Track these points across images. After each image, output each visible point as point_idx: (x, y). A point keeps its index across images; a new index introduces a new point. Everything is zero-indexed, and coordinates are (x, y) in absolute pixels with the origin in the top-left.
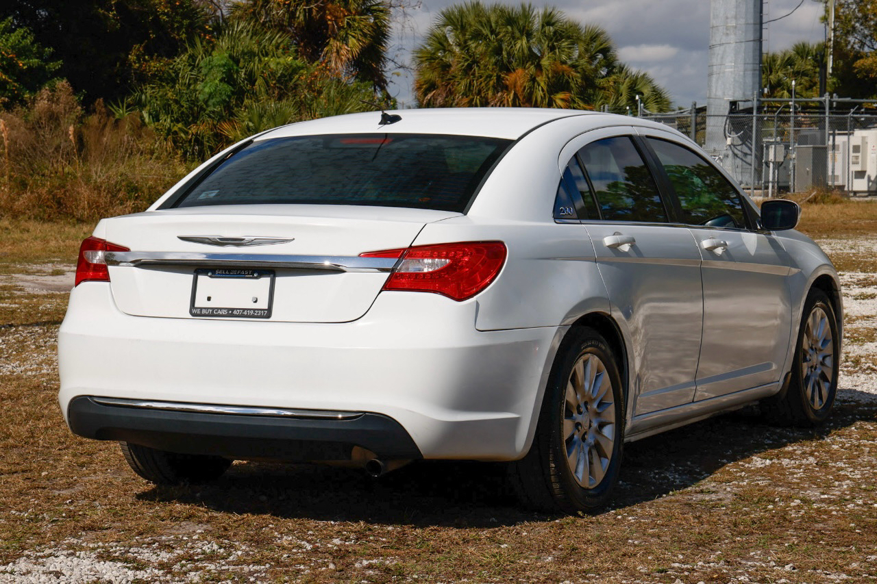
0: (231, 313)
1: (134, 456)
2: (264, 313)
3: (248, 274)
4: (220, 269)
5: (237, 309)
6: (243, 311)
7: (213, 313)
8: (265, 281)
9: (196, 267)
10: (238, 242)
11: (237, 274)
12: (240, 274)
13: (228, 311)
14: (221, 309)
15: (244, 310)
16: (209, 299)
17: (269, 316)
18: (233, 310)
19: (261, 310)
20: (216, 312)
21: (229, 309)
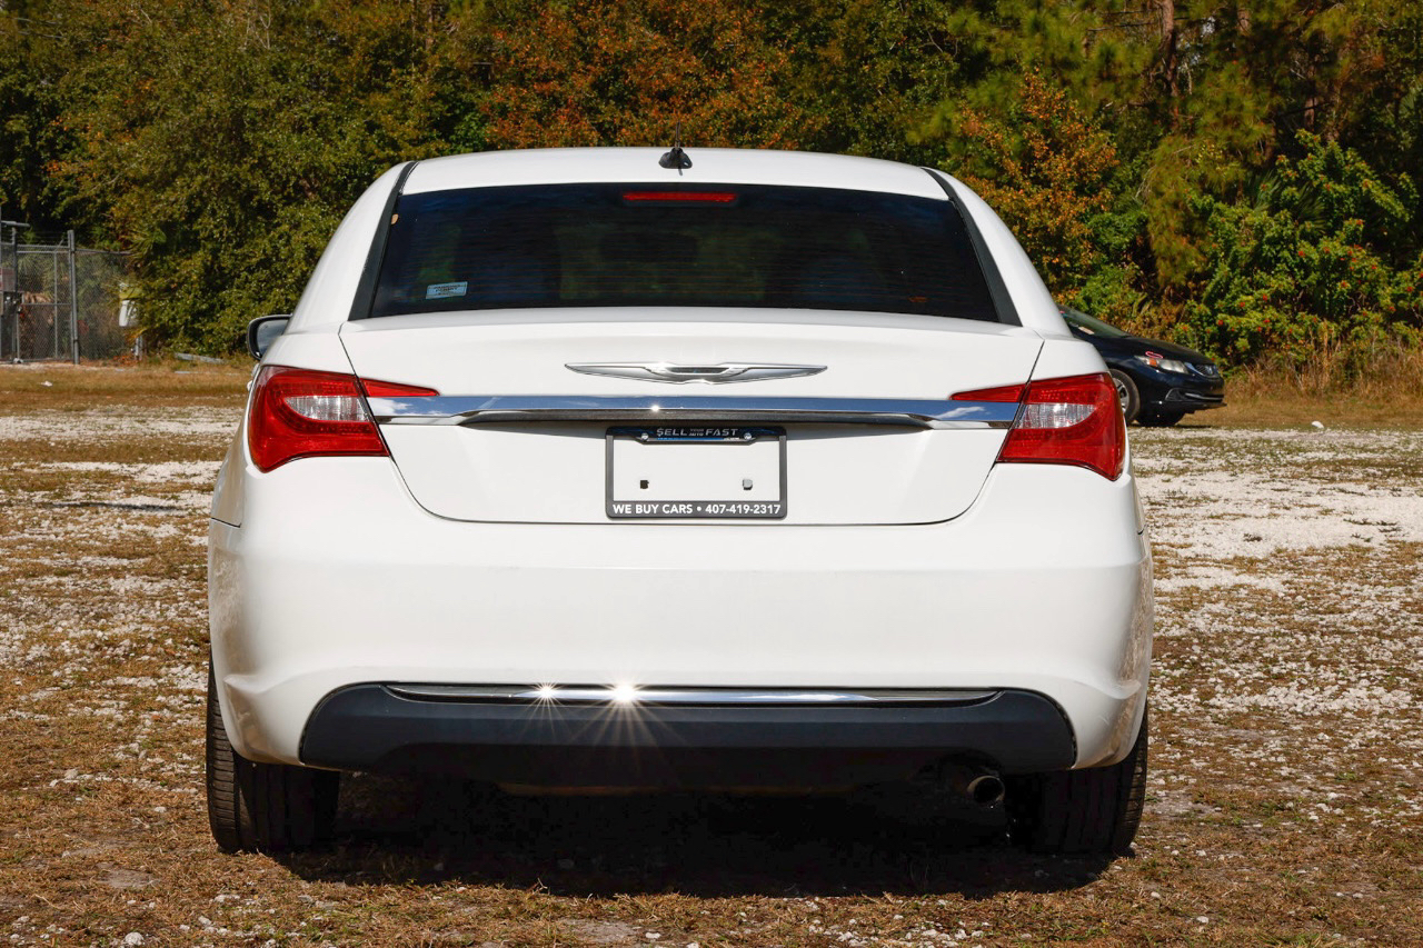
0: (699, 512)
1: (242, 801)
2: (774, 509)
3: (730, 436)
4: (665, 428)
5: (712, 503)
6: (728, 507)
7: (660, 514)
8: (769, 448)
9: (609, 425)
10: (715, 374)
11: (704, 436)
12: (710, 436)
13: (694, 508)
14: (678, 503)
15: (729, 504)
16: (644, 484)
17: (782, 515)
18: (705, 504)
19: (767, 503)
20: (669, 509)
21: (695, 504)
